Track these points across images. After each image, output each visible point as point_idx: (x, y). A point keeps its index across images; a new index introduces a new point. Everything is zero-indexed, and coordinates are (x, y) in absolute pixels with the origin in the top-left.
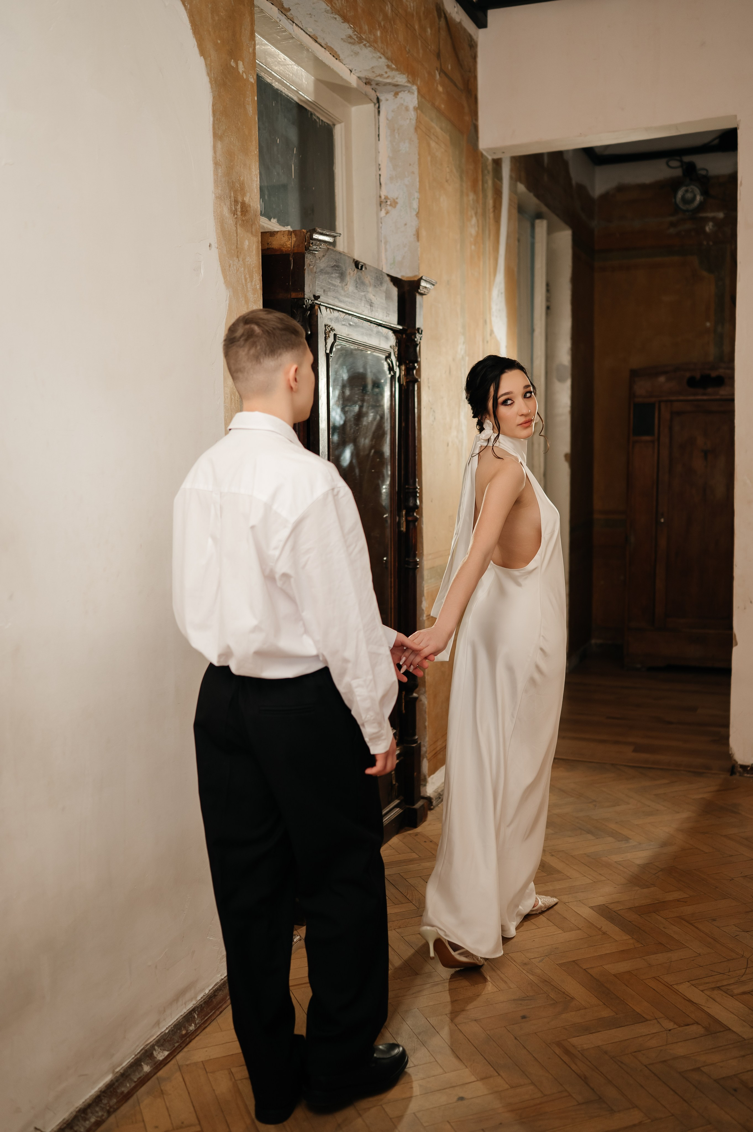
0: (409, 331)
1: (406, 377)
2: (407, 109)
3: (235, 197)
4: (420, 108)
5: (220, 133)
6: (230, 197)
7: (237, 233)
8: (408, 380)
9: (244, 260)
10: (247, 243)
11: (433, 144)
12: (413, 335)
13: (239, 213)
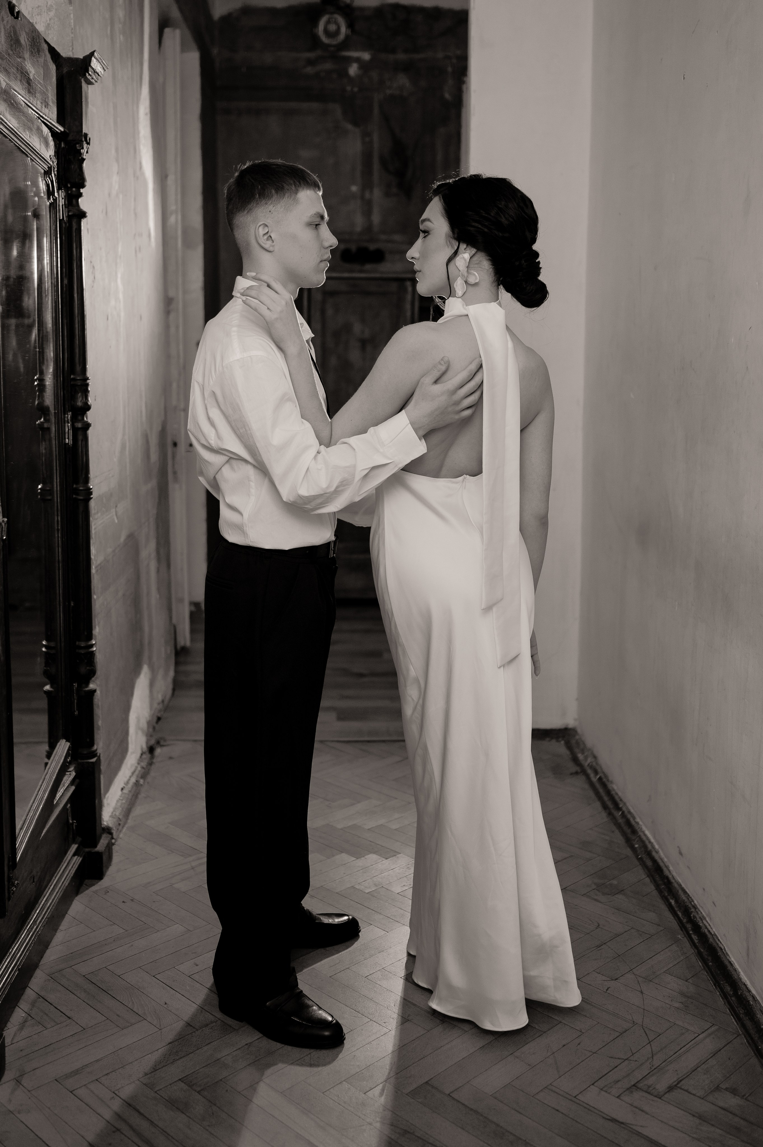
0: (70, 138)
1: (66, 209)
8: (70, 214)
12: (78, 143)
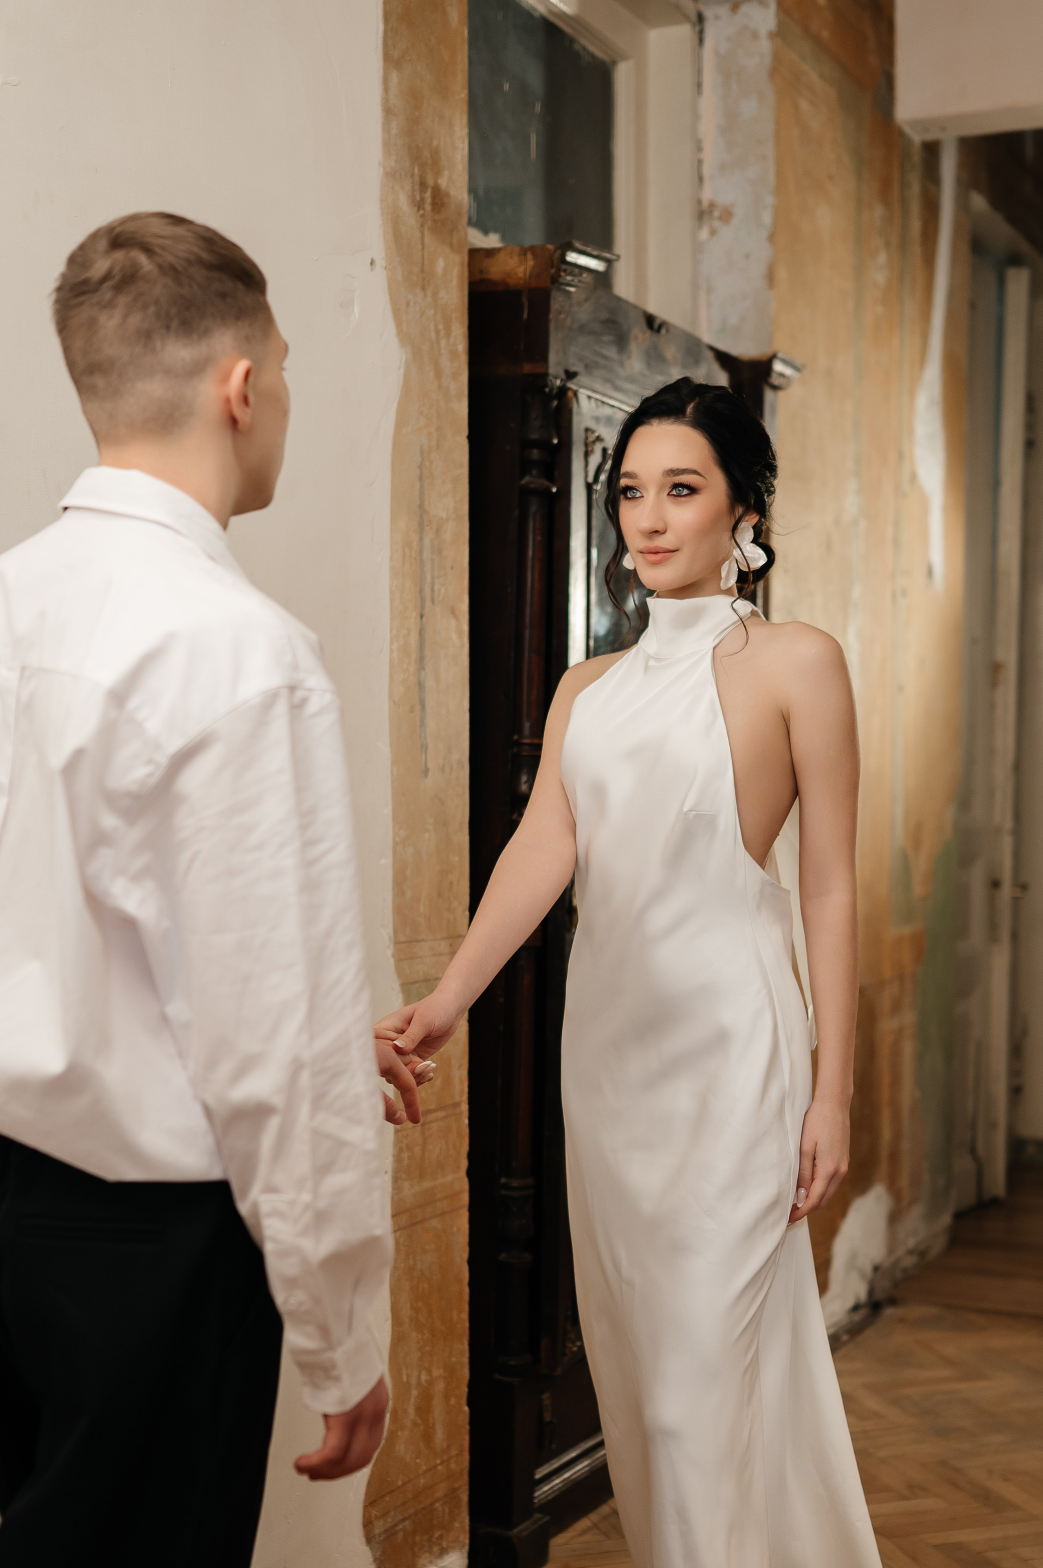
2: (755, 35)
3: (421, 177)
4: (780, 34)
5: (396, 54)
6: (413, 175)
7: (423, 243)
9: (435, 295)
10: (441, 264)
11: (804, 105)
13: (428, 207)
